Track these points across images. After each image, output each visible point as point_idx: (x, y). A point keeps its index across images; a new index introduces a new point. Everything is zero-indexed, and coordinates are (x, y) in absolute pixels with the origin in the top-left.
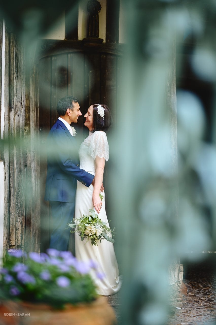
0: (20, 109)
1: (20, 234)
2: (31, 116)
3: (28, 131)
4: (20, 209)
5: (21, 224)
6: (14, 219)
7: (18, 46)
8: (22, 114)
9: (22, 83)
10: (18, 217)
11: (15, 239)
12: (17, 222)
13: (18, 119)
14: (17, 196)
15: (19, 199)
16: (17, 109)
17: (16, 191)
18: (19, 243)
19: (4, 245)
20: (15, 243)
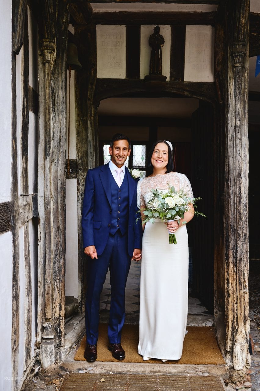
0: (57, 156)
1: (58, 305)
4: (58, 275)
5: (59, 292)
6: (51, 287)
7: (56, 79)
8: (60, 162)
9: (60, 125)
10: (55, 285)
11: (52, 311)
12: (55, 290)
13: (56, 167)
14: (55, 259)
15: (57, 263)
16: (54, 156)
17: (53, 254)
18: (57, 315)
19: (39, 317)
20: (52, 315)
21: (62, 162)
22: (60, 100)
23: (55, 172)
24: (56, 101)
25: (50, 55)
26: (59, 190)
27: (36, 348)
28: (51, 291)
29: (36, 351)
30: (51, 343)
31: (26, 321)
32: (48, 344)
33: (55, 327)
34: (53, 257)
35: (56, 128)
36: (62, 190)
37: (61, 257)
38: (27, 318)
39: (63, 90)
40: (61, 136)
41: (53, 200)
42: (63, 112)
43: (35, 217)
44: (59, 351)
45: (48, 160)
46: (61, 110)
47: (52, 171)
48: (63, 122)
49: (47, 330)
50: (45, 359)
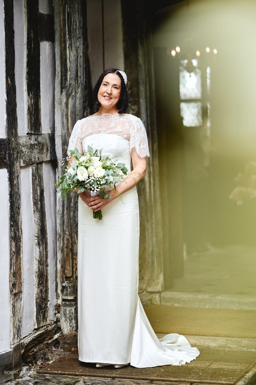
0: (75, 88)
2: (140, 91)
3: (136, 111)
6: (70, 240)
7: (71, 2)
8: (79, 95)
9: (77, 53)
11: (73, 268)
12: (75, 243)
13: (73, 102)
14: (74, 208)
16: (71, 88)
17: (73, 201)
19: (59, 275)
20: (73, 274)
21: (81, 95)
22: (76, 25)
23: (72, 106)
24: (72, 27)
27: (57, 312)
28: (70, 245)
29: (57, 316)
30: (71, 306)
31: (36, 272)
32: (67, 307)
34: (72, 205)
35: (73, 58)
38: (37, 270)
39: (80, 13)
40: (79, 65)
42: (80, 38)
43: (52, 159)
45: (64, 93)
46: (78, 36)
47: (69, 106)
48: (81, 49)
49: (67, 290)
50: (65, 323)
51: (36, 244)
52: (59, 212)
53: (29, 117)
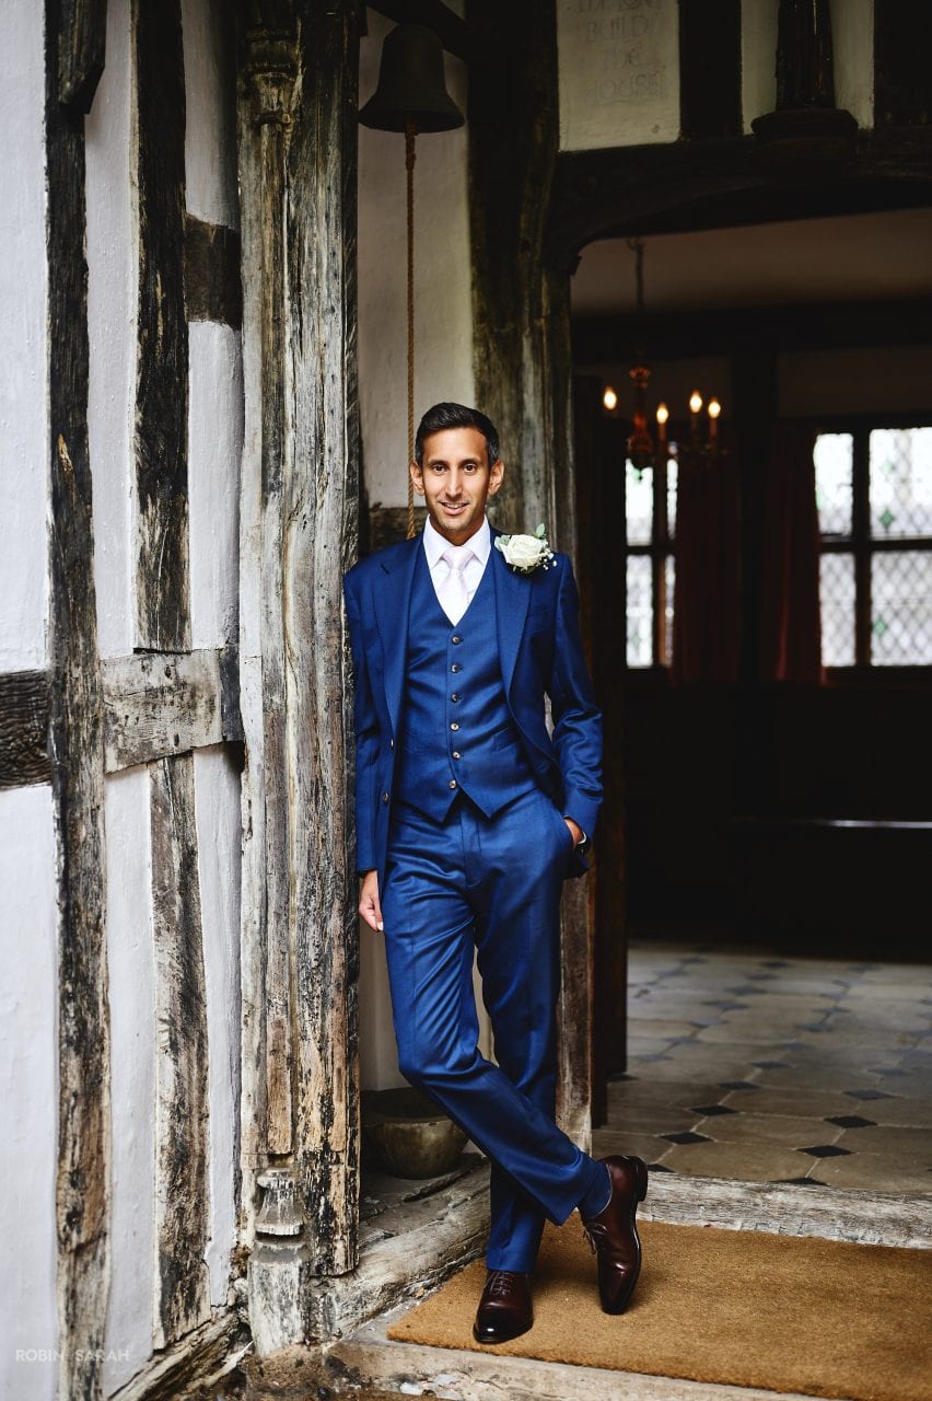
0: (312, 491)
1: (316, 1101)
2: (527, 509)
4: (319, 977)
5: (320, 1050)
6: (287, 1025)
7: (302, 182)
8: (324, 515)
9: (322, 364)
10: (307, 1018)
11: (295, 1125)
12: (304, 1038)
13: (306, 537)
14: (303, 913)
15: (313, 929)
16: (297, 491)
17: (298, 889)
18: (313, 1143)
19: (246, 1146)
20: (294, 1143)
21: (332, 514)
22: (319, 266)
23: (300, 555)
24: (304, 270)
25: (275, 91)
26: (320, 628)
27: (236, 1272)
28: (287, 1043)
29: (236, 1286)
30: (286, 1256)
32: (274, 1260)
33: (307, 1194)
34: (296, 901)
35: (306, 382)
36: (330, 630)
37: (331, 906)
39: (332, 223)
40: (326, 410)
41: (297, 671)
42: (333, 310)
43: (229, 739)
44: (324, 1295)
45: (273, 507)
46: (326, 304)
47: (291, 552)
48: (335, 351)
49: (273, 1200)
50: (263, 1315)
51: (164, 1048)
52: (250, 925)
53: (143, 590)
